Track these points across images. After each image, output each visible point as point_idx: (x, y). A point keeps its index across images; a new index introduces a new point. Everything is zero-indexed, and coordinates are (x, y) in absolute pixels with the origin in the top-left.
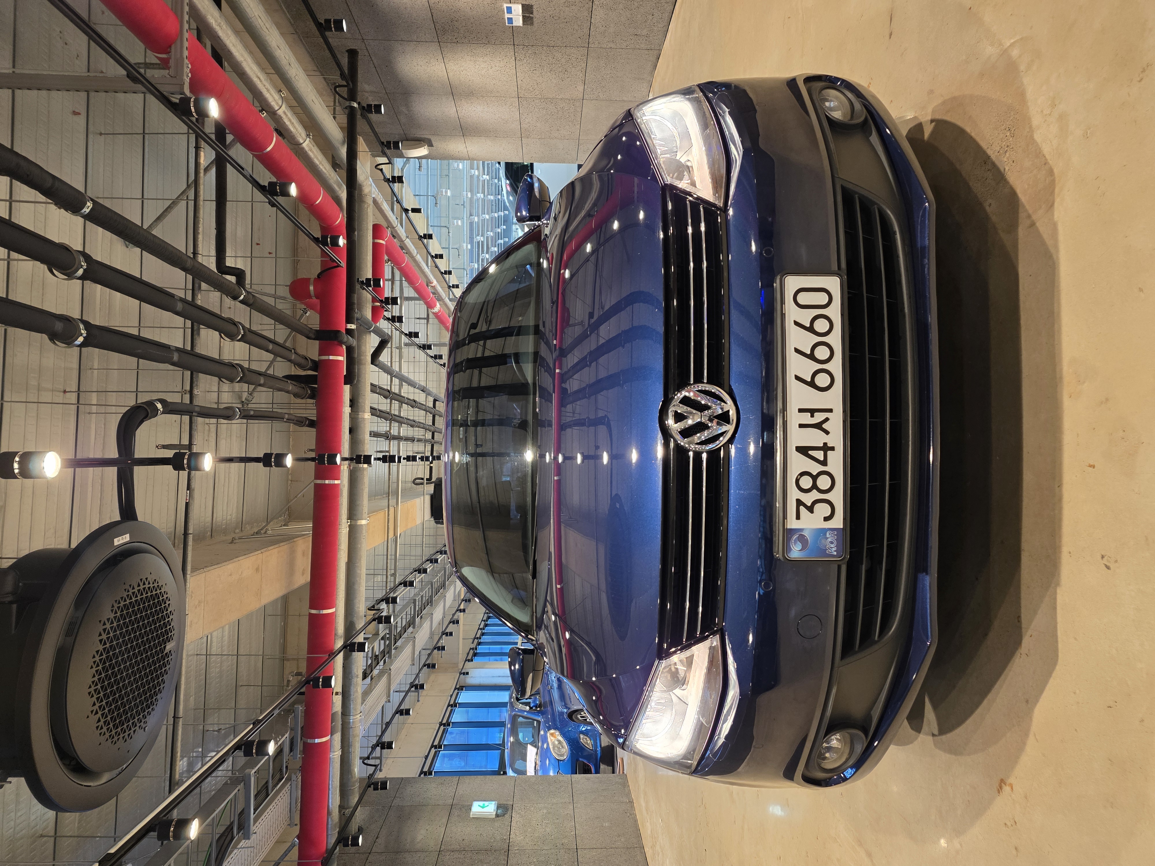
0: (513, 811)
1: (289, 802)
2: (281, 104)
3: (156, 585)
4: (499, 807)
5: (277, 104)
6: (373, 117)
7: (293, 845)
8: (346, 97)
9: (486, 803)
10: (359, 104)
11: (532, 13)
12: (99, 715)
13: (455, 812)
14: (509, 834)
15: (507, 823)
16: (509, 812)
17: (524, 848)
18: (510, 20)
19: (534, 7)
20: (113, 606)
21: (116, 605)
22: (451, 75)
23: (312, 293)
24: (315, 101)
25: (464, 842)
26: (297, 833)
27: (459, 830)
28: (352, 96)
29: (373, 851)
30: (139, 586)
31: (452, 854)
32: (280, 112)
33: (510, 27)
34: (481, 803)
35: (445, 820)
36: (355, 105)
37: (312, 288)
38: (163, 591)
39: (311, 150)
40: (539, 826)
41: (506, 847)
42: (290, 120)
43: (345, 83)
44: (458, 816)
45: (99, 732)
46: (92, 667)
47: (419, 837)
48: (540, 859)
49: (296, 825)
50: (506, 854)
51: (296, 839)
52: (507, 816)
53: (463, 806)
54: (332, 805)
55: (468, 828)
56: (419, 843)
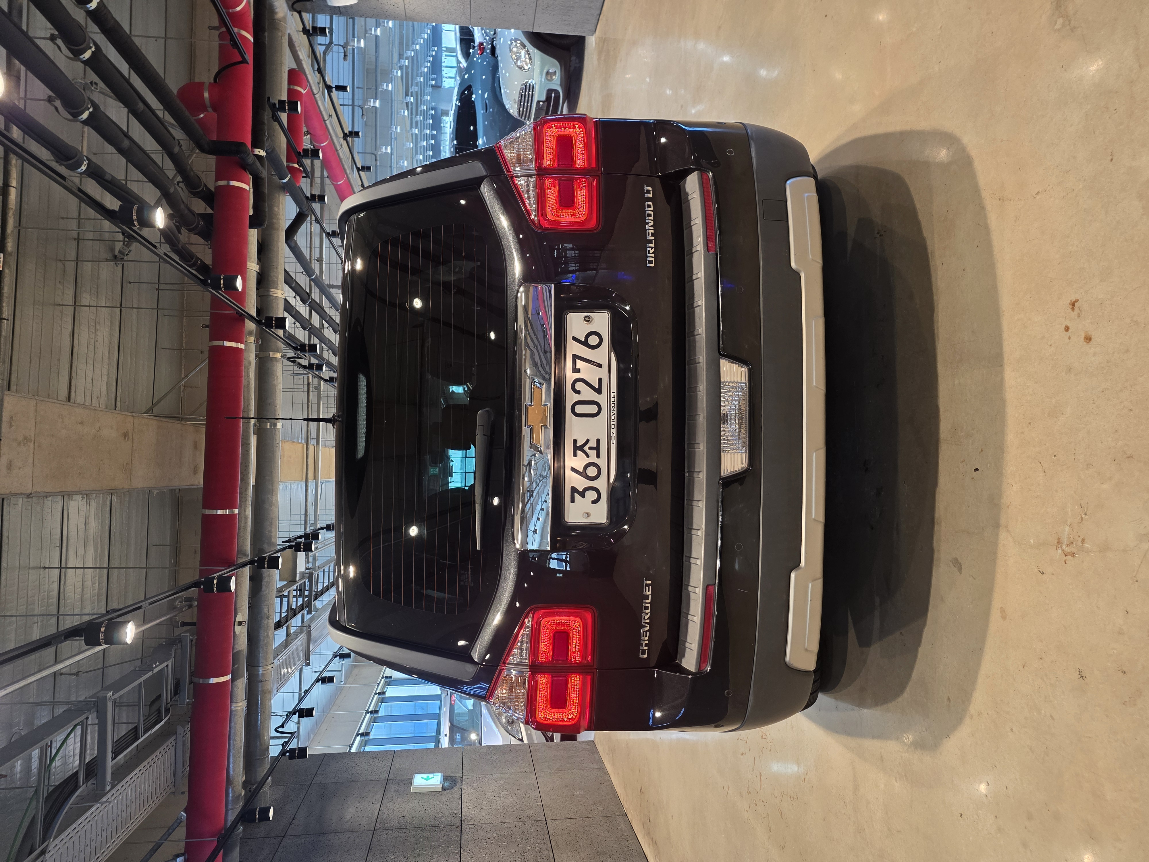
0: (463, 783)
1: (173, 762)
4: (445, 779)
7: (179, 821)
9: (431, 775)
13: (392, 787)
14: (460, 807)
15: (457, 796)
16: (459, 785)
17: (481, 822)
23: (207, 102)
25: (404, 819)
26: (185, 804)
27: (398, 806)
29: (288, 834)
31: (390, 832)
34: (425, 776)
35: (379, 796)
37: (206, 95)
40: (497, 798)
41: (458, 822)
44: (396, 791)
47: (348, 816)
48: (502, 833)
49: (183, 793)
50: (459, 829)
51: (182, 812)
52: (457, 789)
53: (402, 781)
54: (234, 771)
55: (410, 804)
56: (347, 822)
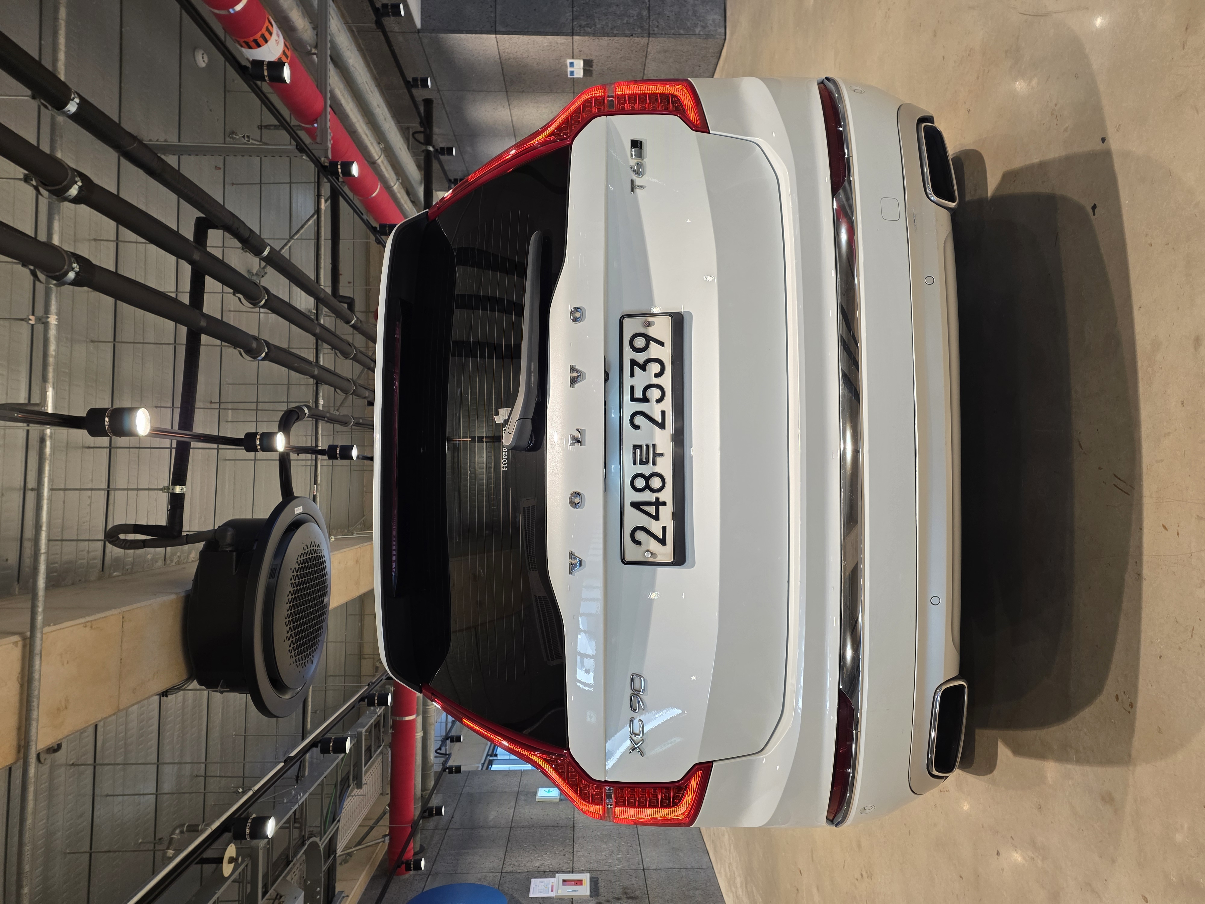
2: (380, 154)
3: (319, 548)
5: (378, 155)
6: (444, 158)
7: (385, 812)
8: (422, 141)
9: (551, 790)
10: (433, 147)
11: (592, 66)
12: (290, 641)
13: (522, 798)
14: (573, 814)
17: (588, 825)
18: (572, 73)
19: (594, 61)
20: (297, 559)
21: (299, 559)
22: (515, 119)
24: (402, 148)
25: (532, 820)
27: (527, 811)
28: (429, 141)
29: (450, 827)
30: (310, 547)
31: (522, 829)
32: (379, 161)
33: (571, 78)
34: (547, 789)
35: (513, 804)
36: (431, 149)
38: (322, 554)
39: (399, 192)
41: (571, 823)
42: (385, 168)
43: (422, 129)
44: (525, 800)
45: (290, 654)
46: (287, 603)
47: (491, 817)
48: (604, 833)
50: (572, 829)
53: (529, 793)
54: (417, 780)
55: (535, 810)
56: (491, 821)
